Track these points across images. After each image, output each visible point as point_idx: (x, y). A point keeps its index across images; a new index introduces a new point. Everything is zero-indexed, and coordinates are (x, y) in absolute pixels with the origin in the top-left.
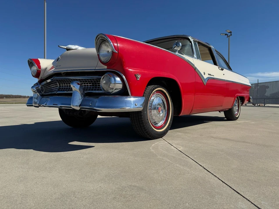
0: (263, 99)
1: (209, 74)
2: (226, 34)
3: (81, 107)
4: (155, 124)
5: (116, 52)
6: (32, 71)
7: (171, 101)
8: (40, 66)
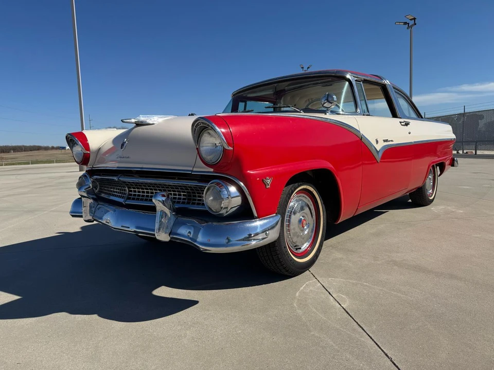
0: (474, 141)
1: (385, 141)
2: (405, 23)
3: (171, 236)
4: (297, 249)
5: (231, 148)
6: (75, 155)
7: (322, 203)
8: (88, 145)
